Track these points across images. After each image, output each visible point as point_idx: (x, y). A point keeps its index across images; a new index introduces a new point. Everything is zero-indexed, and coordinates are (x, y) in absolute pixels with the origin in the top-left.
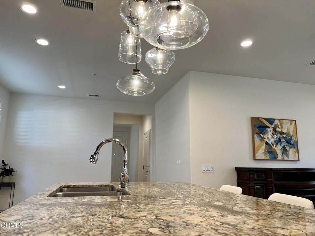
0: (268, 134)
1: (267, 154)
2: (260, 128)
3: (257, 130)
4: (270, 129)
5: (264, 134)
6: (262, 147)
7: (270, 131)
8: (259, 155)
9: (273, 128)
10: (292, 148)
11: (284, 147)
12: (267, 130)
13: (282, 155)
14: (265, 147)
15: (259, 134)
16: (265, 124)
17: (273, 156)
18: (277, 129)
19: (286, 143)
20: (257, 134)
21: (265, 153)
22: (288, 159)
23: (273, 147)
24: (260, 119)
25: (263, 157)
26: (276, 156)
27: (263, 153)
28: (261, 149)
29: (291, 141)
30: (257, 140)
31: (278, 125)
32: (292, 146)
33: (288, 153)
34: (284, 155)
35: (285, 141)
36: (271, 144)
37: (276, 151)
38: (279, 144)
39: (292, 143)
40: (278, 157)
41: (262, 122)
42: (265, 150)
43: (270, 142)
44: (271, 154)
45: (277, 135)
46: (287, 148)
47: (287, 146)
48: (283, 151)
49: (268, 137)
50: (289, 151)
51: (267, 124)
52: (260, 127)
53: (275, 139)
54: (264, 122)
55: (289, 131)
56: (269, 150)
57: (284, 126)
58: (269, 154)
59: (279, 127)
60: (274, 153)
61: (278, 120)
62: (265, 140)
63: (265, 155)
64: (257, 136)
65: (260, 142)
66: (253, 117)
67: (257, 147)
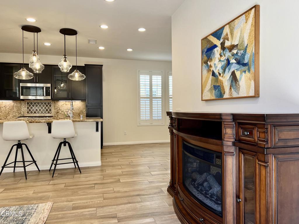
0: (216, 58)
1: (213, 91)
3: (205, 57)
4: (217, 48)
5: (211, 60)
6: (209, 81)
7: (218, 50)
9: (221, 44)
10: (245, 72)
11: (233, 74)
12: (214, 51)
13: (230, 89)
14: (211, 81)
15: (206, 63)
16: (213, 43)
17: (219, 94)
18: (226, 44)
19: (237, 66)
21: (211, 90)
22: (238, 96)
23: (219, 77)
25: (209, 96)
26: (223, 92)
27: (209, 90)
28: (208, 84)
29: (244, 59)
30: (205, 72)
31: (227, 34)
32: (246, 68)
33: (239, 85)
34: (232, 89)
35: (235, 61)
36: (218, 74)
37: (223, 84)
39: (246, 61)
42: (211, 85)
43: (216, 72)
44: (217, 90)
45: (225, 56)
46: (238, 74)
47: (237, 70)
48: (232, 81)
49: (215, 63)
50: (241, 79)
51: (215, 41)
52: (208, 51)
53: (223, 63)
54: (212, 40)
55: (243, 38)
56: (215, 84)
57: (235, 33)
58: (215, 91)
59: (228, 40)
61: (228, 25)
62: (212, 69)
63: (210, 92)
64: (204, 66)
65: (207, 74)
66: (202, 40)
67: (204, 82)
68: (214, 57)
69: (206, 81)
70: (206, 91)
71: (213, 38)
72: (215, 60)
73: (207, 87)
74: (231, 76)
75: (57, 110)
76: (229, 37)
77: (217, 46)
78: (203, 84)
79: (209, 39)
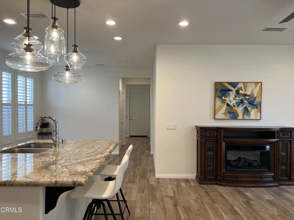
0: (231, 97)
1: (227, 114)
2: (222, 92)
3: (219, 94)
4: (233, 92)
5: (226, 97)
6: (223, 108)
7: (233, 93)
8: (219, 115)
9: (236, 91)
10: (254, 108)
11: (246, 108)
12: (230, 93)
13: (243, 114)
14: (226, 108)
15: (221, 97)
16: (228, 88)
17: (233, 116)
18: (241, 92)
19: (249, 104)
20: (218, 97)
21: (225, 114)
22: (249, 119)
23: (234, 108)
24: (223, 83)
25: (223, 117)
26: (237, 116)
27: (223, 114)
28: (222, 110)
29: (254, 102)
30: (219, 102)
31: (241, 87)
32: (255, 107)
33: (250, 113)
34: (245, 115)
35: (247, 102)
36: (232, 106)
37: (237, 111)
38: (241, 105)
39: (255, 103)
40: (238, 116)
41: (225, 86)
42: (226, 111)
43: (231, 104)
44: (232, 114)
45: (239, 97)
46: (249, 109)
47: (249, 106)
48: (245, 111)
49: (230, 99)
50: (251, 111)
51: (230, 87)
52: (222, 90)
53: (237, 101)
54: (227, 86)
55: (253, 93)
56: (230, 111)
57: (248, 89)
58: (230, 114)
59: (242, 90)
60: (235, 113)
61: (242, 84)
62: (226, 102)
63: (225, 115)
64: (218, 98)
65: (221, 104)
66: (215, 82)
67: (218, 108)
68: (229, 96)
69: (220, 108)
70: (219, 114)
71: (229, 85)
72: (230, 98)
73: (220, 111)
74: (244, 109)
76: (243, 89)
77: (233, 91)
78: (216, 109)
79: (224, 84)
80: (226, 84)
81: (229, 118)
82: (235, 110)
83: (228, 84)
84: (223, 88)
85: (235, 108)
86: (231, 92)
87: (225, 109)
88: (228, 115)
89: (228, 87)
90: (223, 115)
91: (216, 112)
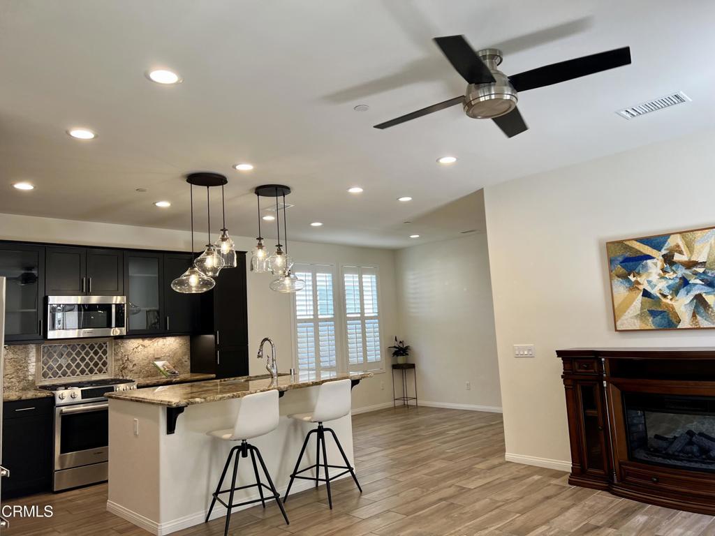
0: (651, 273)
1: (648, 318)
2: (627, 263)
3: (619, 269)
4: (655, 261)
5: (639, 274)
6: (634, 303)
7: (655, 264)
9: (663, 256)
11: (698, 297)
12: (647, 263)
13: (694, 316)
14: (641, 303)
15: (624, 277)
16: (641, 252)
17: (664, 322)
18: (677, 257)
19: (706, 288)
20: (619, 277)
21: (641, 316)
22: (712, 326)
23: (664, 300)
24: (627, 243)
25: (637, 325)
26: (674, 320)
27: (636, 317)
28: (632, 307)
30: (621, 290)
31: (678, 246)
33: (712, 312)
34: (699, 317)
35: (701, 282)
36: (659, 295)
37: (673, 309)
38: (683, 292)
40: (679, 321)
41: (631, 248)
42: (642, 309)
43: (655, 292)
44: (659, 317)
45: (675, 273)
46: (709, 298)
47: (707, 293)
48: (696, 307)
49: (650, 279)
51: (647, 250)
52: (626, 260)
53: (671, 282)
54: (637, 248)
56: (653, 308)
57: (697, 246)
58: (654, 318)
59: (681, 253)
60: (668, 315)
61: (679, 235)
62: (641, 287)
63: (641, 319)
64: (618, 281)
65: (628, 293)
66: (607, 243)
67: (620, 305)
68: (647, 270)
69: (627, 304)
70: (626, 317)
71: (641, 245)
72: (648, 276)
73: (629, 311)
74: (695, 301)
75: (121, 362)
76: (683, 250)
77: (654, 258)
78: (616, 307)
79: (630, 245)
80: (635, 242)
81: (653, 328)
82: (667, 305)
83: (638, 243)
84: (628, 255)
85: (668, 301)
86: (649, 261)
87: (639, 306)
88: (651, 319)
89: (642, 250)
90: (636, 321)
91: (617, 313)
